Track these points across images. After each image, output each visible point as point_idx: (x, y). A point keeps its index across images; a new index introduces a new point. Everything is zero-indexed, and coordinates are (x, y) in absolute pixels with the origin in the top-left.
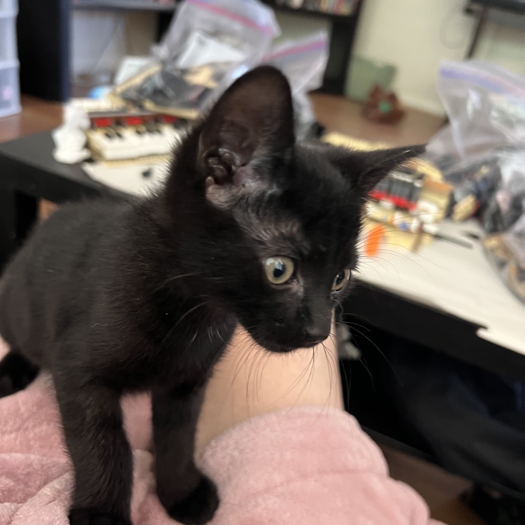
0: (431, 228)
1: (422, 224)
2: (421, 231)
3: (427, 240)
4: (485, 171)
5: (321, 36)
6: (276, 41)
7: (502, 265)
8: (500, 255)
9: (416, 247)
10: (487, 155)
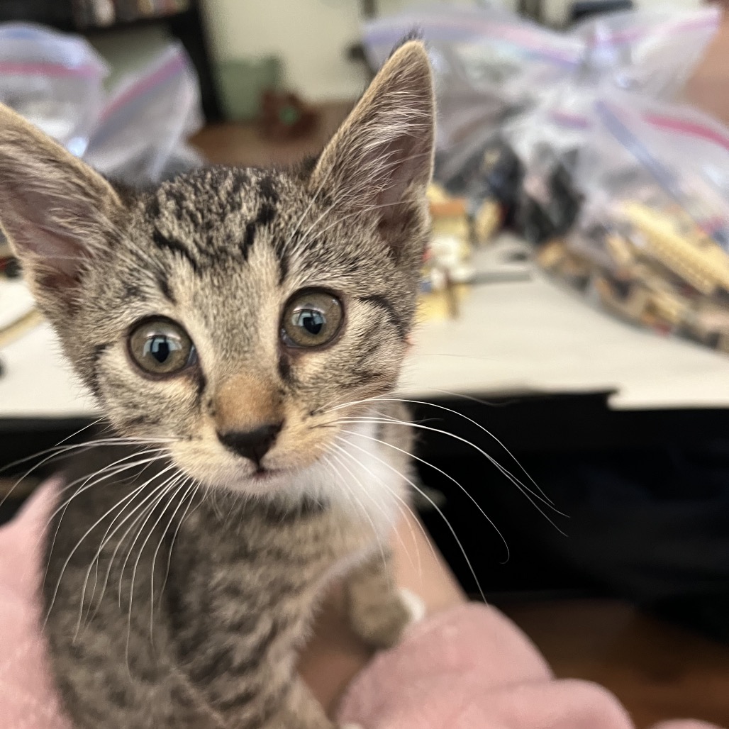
0: (461, 273)
1: (446, 271)
2: (450, 284)
3: (462, 292)
4: (492, 158)
5: (172, 52)
6: (108, 83)
7: (581, 284)
8: (571, 270)
9: (454, 311)
10: (486, 135)
